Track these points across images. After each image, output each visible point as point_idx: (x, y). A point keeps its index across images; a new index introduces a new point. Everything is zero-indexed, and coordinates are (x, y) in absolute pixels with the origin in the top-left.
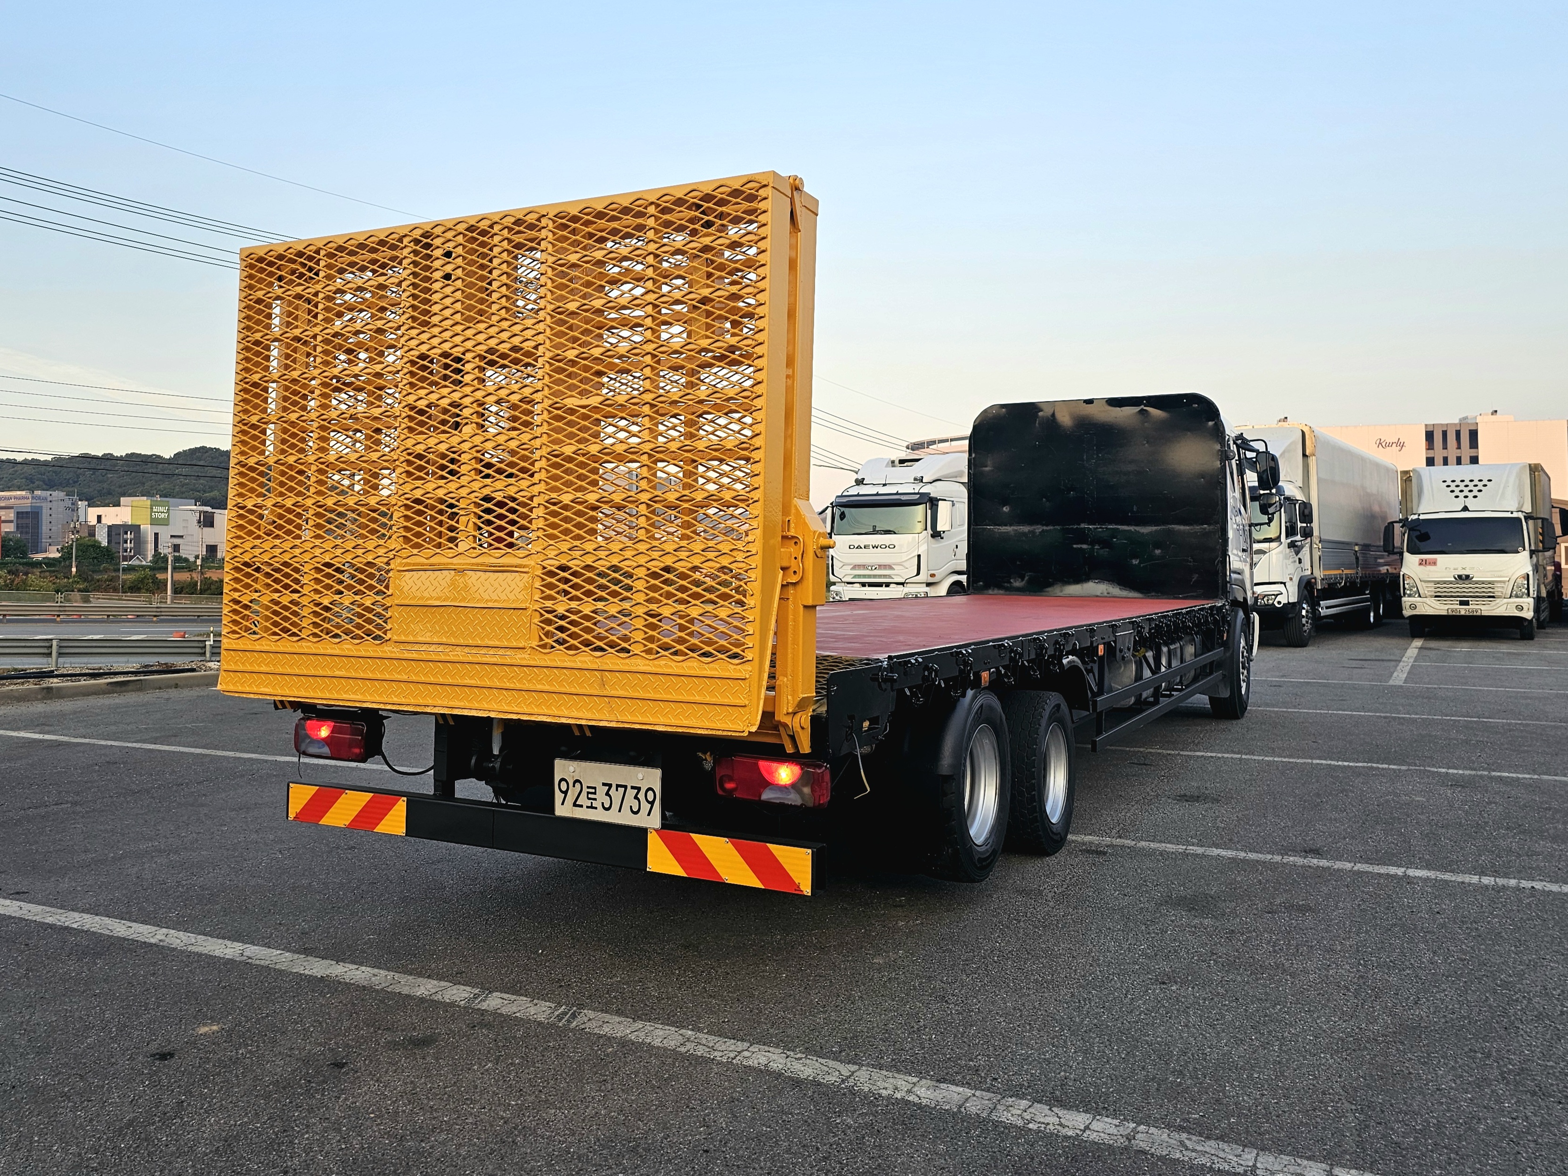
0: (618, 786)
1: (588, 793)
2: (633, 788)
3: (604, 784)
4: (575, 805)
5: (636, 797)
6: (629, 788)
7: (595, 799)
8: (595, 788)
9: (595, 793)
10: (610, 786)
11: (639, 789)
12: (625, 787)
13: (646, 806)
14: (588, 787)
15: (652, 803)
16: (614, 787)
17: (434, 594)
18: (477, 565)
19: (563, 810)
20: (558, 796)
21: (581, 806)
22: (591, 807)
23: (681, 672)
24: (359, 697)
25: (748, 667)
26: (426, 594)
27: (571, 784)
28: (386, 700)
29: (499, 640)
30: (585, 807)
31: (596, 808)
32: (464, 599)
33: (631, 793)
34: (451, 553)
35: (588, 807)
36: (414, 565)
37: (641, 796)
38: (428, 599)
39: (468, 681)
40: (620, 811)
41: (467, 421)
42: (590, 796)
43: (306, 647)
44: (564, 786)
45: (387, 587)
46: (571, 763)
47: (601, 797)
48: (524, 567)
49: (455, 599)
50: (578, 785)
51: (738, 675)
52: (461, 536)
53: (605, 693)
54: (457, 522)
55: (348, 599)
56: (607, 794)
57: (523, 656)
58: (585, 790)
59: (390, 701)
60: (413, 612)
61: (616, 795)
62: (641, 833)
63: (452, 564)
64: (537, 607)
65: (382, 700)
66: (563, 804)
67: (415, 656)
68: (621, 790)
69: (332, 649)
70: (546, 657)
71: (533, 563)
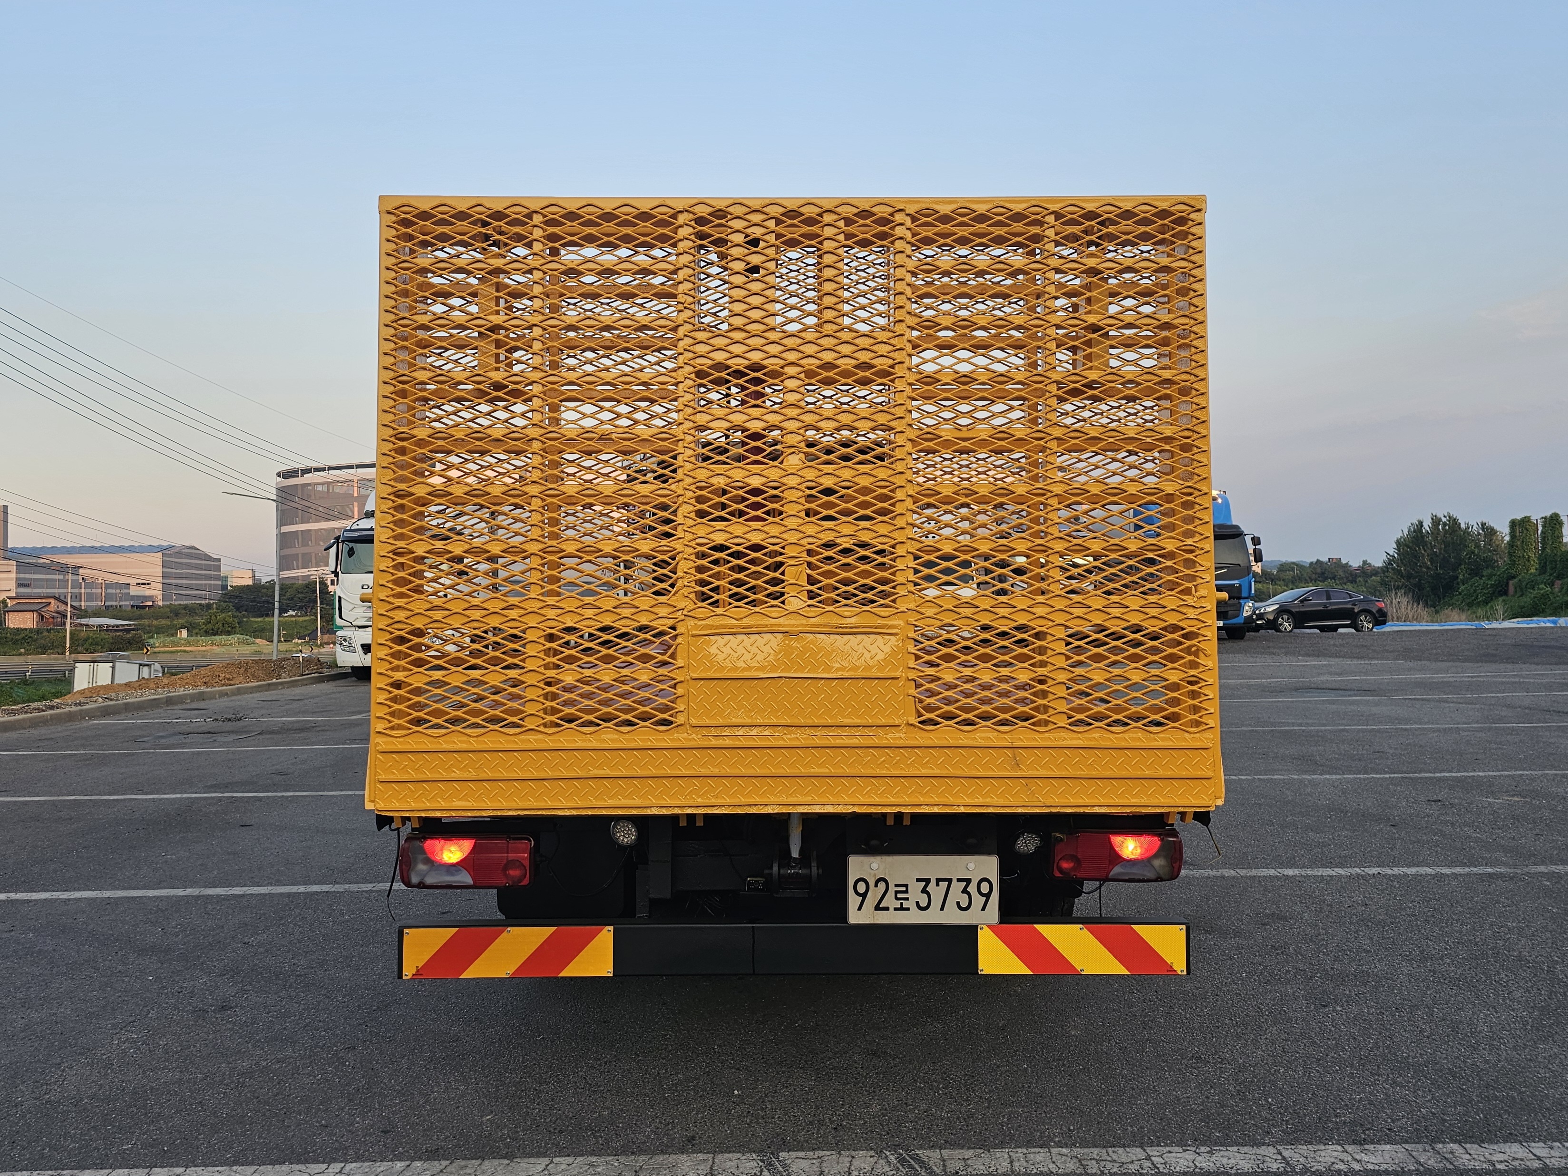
0: (938, 881)
1: (897, 892)
2: (959, 880)
3: (918, 880)
4: (878, 908)
5: (965, 891)
6: (954, 881)
7: (907, 899)
8: (906, 886)
9: (906, 892)
10: (927, 881)
11: (968, 881)
12: (950, 881)
13: (979, 900)
14: (896, 886)
15: (988, 896)
16: (933, 882)
17: (754, 664)
18: (818, 626)
19: (855, 917)
20: (853, 900)
21: (887, 909)
22: (902, 908)
23: (1123, 744)
24: (637, 802)
25: (1209, 735)
26: (741, 664)
27: (872, 884)
28: (684, 802)
29: (859, 717)
30: (891, 909)
31: (908, 909)
32: (801, 668)
33: (959, 886)
34: (774, 612)
35: (895, 909)
36: (717, 627)
37: (972, 888)
38: (744, 669)
39: (816, 771)
40: (942, 909)
41: (792, 450)
42: (899, 896)
43: (533, 740)
44: (861, 888)
45: (673, 656)
46: (871, 859)
47: (915, 893)
48: (890, 627)
49: (788, 668)
50: (882, 885)
51: (1198, 744)
52: (790, 591)
53: (1020, 774)
54: (783, 574)
55: (608, 674)
56: (924, 891)
57: (897, 735)
58: (892, 889)
59: (691, 803)
60: (719, 686)
61: (937, 892)
62: (972, 931)
63: (779, 625)
64: (912, 675)
65: (678, 803)
66: (860, 909)
67: (728, 742)
68: (944, 885)
69: (584, 741)
70: (931, 735)
71: (902, 623)
